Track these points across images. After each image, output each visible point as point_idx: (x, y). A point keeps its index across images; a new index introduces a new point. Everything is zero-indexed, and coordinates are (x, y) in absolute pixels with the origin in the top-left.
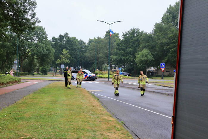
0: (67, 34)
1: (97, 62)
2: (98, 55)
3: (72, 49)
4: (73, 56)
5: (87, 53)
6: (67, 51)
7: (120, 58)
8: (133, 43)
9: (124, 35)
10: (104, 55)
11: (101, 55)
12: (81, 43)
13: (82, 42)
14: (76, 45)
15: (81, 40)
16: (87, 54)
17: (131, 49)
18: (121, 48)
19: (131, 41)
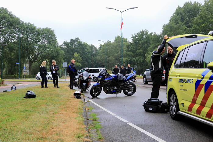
0: (78, 38)
1: (108, 64)
2: (108, 58)
3: (83, 53)
4: (84, 59)
5: (98, 56)
6: (78, 55)
7: (130, 59)
8: (143, 44)
9: (133, 37)
10: (114, 58)
11: (111, 58)
12: (93, 48)
13: (93, 46)
14: (87, 49)
15: (92, 45)
16: (98, 58)
17: (140, 51)
18: (131, 50)
19: (140, 42)
